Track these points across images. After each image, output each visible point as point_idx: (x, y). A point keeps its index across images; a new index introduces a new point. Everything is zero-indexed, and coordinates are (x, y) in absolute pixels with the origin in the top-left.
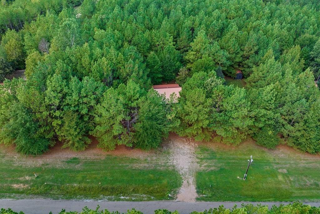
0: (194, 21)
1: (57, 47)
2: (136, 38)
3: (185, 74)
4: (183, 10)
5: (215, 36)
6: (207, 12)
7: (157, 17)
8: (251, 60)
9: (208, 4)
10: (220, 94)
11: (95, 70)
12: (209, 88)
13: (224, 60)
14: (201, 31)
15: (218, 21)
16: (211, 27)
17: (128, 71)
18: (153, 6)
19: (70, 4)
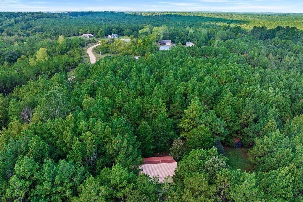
0: (186, 87)
1: (39, 117)
2: (126, 106)
3: (180, 146)
4: (175, 75)
5: (209, 103)
6: (199, 78)
7: (148, 83)
8: (250, 128)
9: (200, 70)
10: (226, 180)
11: (76, 148)
12: (211, 170)
13: (222, 130)
14: (195, 98)
15: (210, 86)
16: (205, 93)
17: (115, 147)
18: (145, 72)
19: (67, 66)
